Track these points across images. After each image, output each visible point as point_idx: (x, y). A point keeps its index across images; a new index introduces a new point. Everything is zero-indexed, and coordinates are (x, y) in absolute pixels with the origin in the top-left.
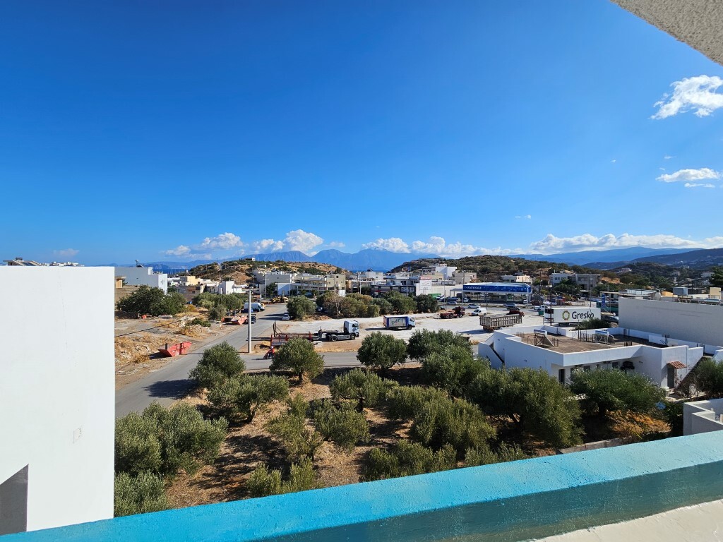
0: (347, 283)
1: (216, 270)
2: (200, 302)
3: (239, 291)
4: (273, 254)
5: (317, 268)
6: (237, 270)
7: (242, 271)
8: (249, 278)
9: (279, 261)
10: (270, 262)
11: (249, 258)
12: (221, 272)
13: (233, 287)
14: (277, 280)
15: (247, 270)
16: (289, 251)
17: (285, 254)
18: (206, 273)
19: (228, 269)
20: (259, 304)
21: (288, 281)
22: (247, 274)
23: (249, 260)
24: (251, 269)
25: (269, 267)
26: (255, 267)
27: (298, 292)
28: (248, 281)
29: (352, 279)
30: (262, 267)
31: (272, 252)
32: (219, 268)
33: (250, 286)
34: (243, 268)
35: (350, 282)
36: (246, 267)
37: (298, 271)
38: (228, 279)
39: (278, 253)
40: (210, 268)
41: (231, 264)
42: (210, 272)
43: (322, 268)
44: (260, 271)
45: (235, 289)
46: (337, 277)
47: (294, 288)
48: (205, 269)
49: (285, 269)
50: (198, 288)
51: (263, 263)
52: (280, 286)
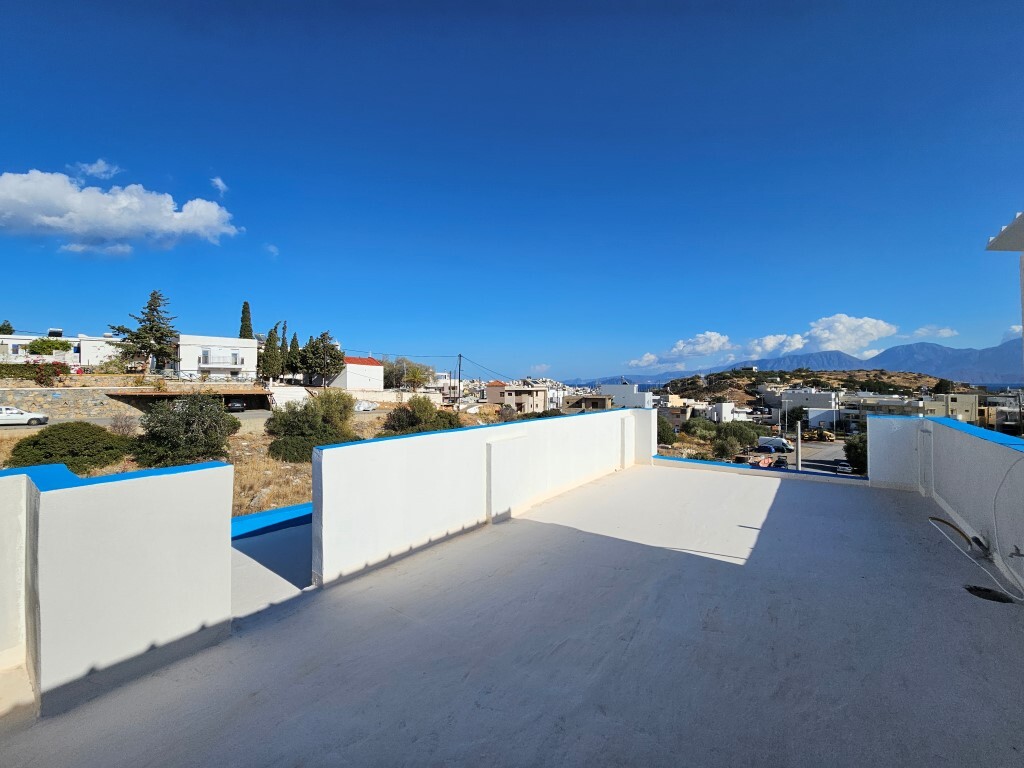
0: (981, 413)
1: (700, 386)
2: (693, 430)
3: (743, 417)
4: (784, 359)
5: (885, 379)
6: (730, 385)
7: (739, 387)
8: (750, 398)
9: (800, 370)
10: (786, 373)
11: (748, 366)
12: (708, 390)
13: (733, 412)
14: (805, 403)
15: (748, 385)
16: (816, 351)
17: (808, 357)
18: (686, 390)
19: (716, 385)
20: (785, 441)
21: (830, 406)
22: (747, 392)
23: (746, 371)
24: (754, 384)
25: (784, 381)
26: (759, 381)
27: (853, 425)
28: (749, 403)
29: (995, 404)
30: (772, 381)
31: (781, 355)
32: (703, 383)
33: (755, 410)
34: (740, 382)
35: (993, 410)
36: (745, 381)
37: (843, 386)
38: (720, 400)
39: (793, 357)
40: (691, 384)
41: (721, 377)
42: (692, 389)
43: (898, 381)
44: (769, 388)
45: (736, 415)
46: (954, 400)
47: (843, 418)
48: (683, 385)
49: (816, 384)
50: (683, 411)
51: (772, 374)
52: (813, 413)
